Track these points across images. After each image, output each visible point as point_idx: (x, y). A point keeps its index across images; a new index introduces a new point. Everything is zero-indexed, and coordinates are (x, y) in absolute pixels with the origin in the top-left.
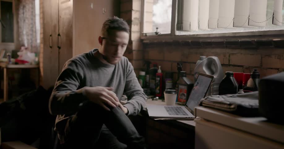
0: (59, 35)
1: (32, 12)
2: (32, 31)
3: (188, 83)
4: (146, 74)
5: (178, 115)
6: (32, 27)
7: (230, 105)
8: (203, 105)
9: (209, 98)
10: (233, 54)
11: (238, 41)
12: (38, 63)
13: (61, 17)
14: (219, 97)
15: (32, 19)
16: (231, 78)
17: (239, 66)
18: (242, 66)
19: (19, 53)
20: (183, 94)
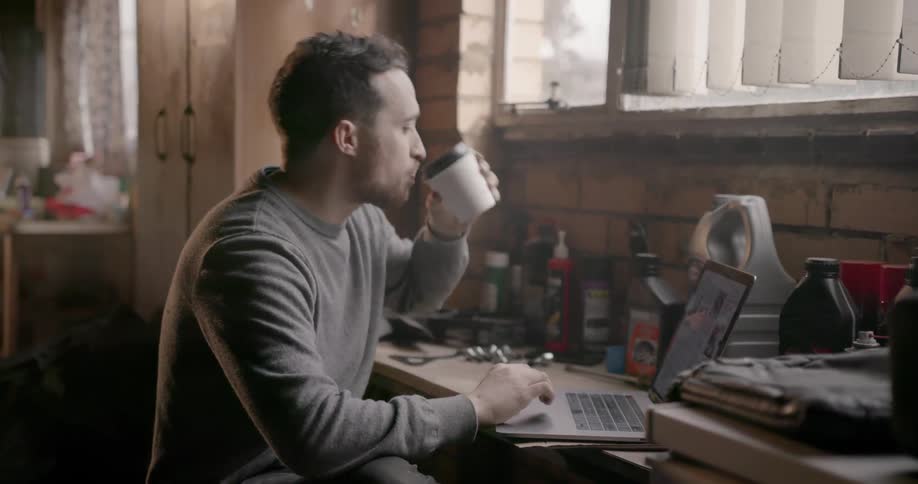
0: (189, 111)
1: (108, 23)
2: (109, 93)
3: (666, 300)
4: (513, 261)
5: (611, 428)
6: (109, 81)
7: (781, 401)
8: (684, 396)
9: (709, 369)
10: (844, 187)
11: (865, 133)
12: (128, 217)
13: (195, 42)
14: (749, 365)
15: (108, 50)
16: (830, 282)
17: (865, 235)
18: (878, 236)
19: (61, 179)
20: (646, 345)
